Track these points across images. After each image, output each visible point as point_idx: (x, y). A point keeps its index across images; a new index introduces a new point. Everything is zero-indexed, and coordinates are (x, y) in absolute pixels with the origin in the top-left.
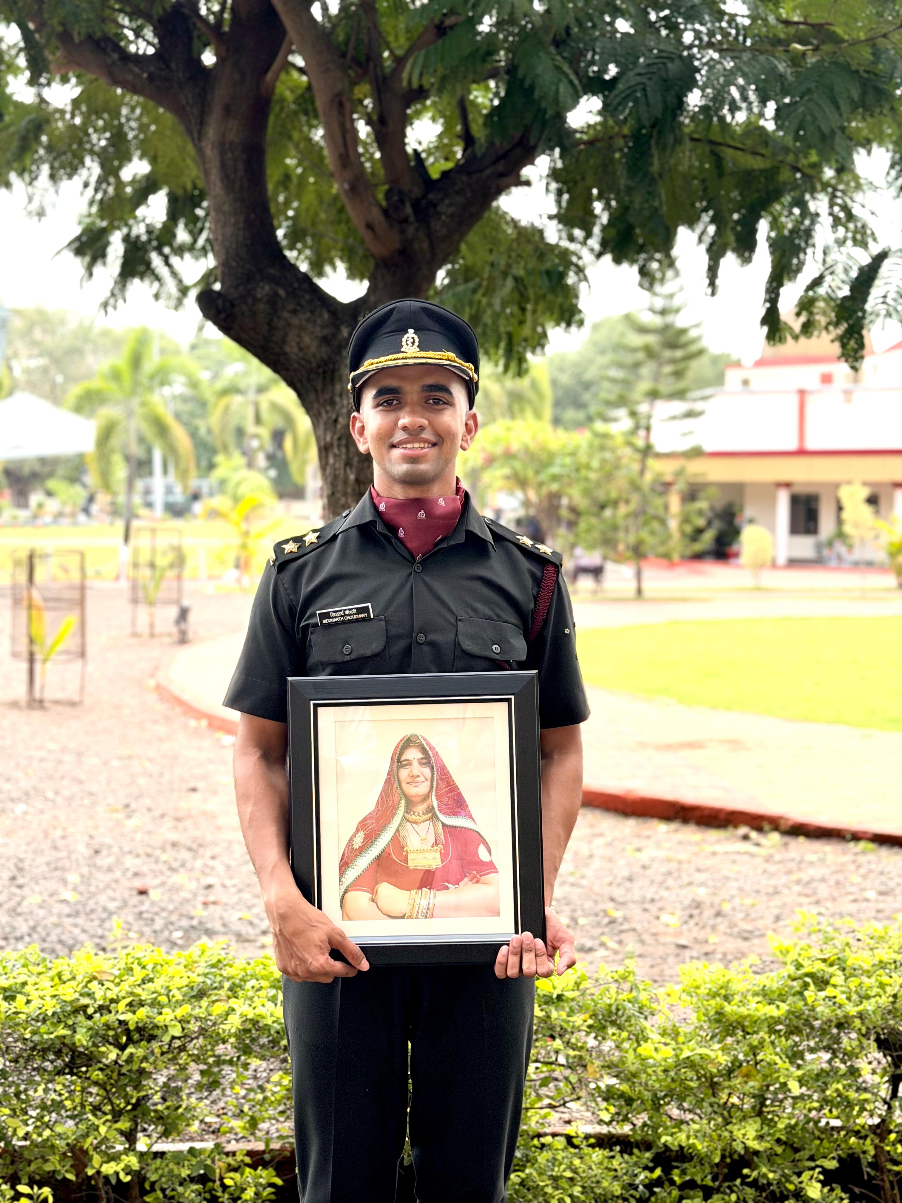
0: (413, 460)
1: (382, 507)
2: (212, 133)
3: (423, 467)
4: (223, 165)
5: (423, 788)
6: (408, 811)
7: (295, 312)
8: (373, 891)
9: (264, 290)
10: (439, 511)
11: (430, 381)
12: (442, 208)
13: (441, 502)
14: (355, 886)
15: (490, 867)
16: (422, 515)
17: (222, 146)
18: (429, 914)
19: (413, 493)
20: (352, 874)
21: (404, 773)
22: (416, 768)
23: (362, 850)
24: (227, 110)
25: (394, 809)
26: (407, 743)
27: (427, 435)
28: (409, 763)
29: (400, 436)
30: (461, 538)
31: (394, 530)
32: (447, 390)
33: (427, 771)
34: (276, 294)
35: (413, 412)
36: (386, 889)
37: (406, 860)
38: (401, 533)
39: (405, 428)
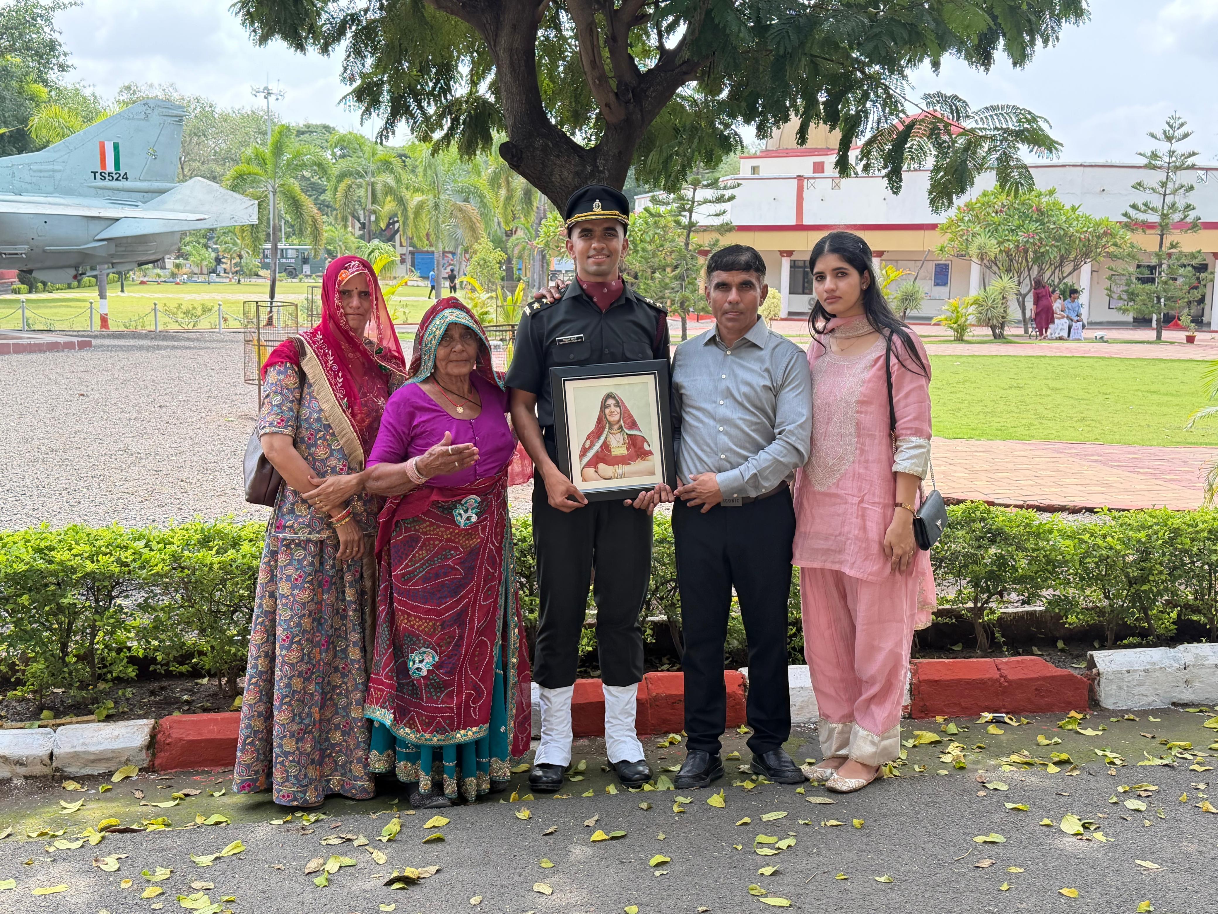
0: (599, 264)
1: (585, 286)
2: (503, 41)
3: (604, 267)
4: (512, 64)
5: (617, 418)
6: (610, 428)
7: (558, 156)
8: (595, 467)
9: (539, 143)
10: (613, 288)
11: (606, 225)
12: (649, 93)
13: (613, 283)
14: (588, 465)
15: (650, 453)
16: (605, 290)
17: (510, 51)
18: (623, 476)
19: (599, 280)
20: (586, 460)
21: (607, 411)
22: (613, 408)
23: (590, 447)
24: (514, 27)
25: (603, 429)
26: (609, 396)
27: (605, 252)
28: (609, 406)
29: (592, 253)
30: (623, 301)
31: (591, 298)
32: (614, 229)
33: (618, 409)
34: (547, 145)
35: (599, 241)
36: (601, 466)
37: (610, 451)
38: (595, 299)
39: (595, 249)
